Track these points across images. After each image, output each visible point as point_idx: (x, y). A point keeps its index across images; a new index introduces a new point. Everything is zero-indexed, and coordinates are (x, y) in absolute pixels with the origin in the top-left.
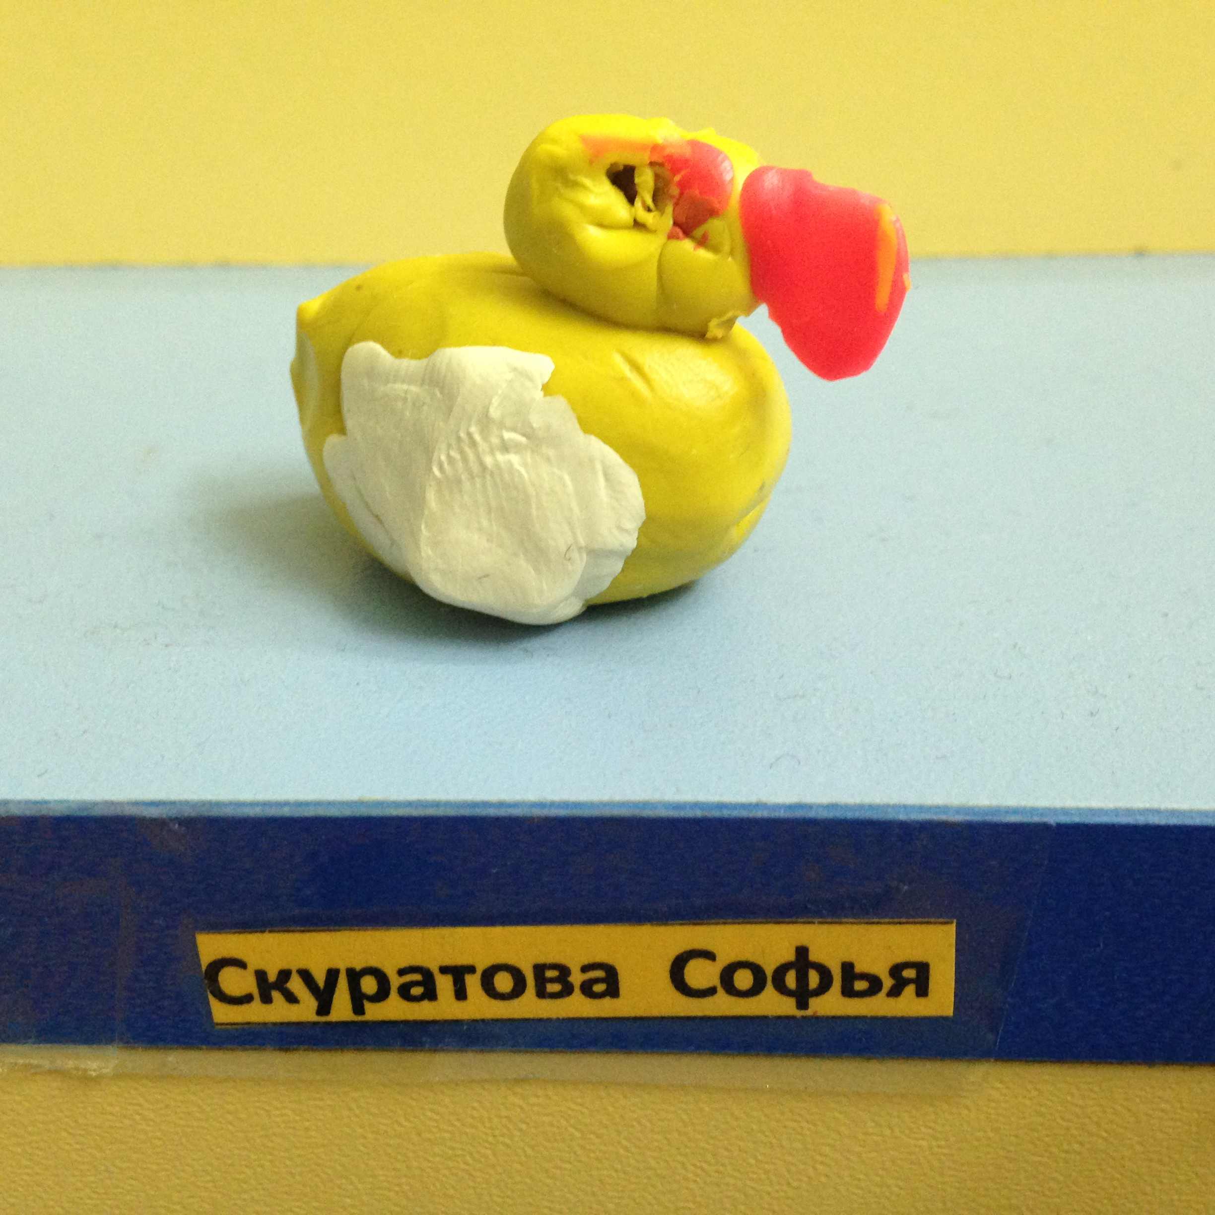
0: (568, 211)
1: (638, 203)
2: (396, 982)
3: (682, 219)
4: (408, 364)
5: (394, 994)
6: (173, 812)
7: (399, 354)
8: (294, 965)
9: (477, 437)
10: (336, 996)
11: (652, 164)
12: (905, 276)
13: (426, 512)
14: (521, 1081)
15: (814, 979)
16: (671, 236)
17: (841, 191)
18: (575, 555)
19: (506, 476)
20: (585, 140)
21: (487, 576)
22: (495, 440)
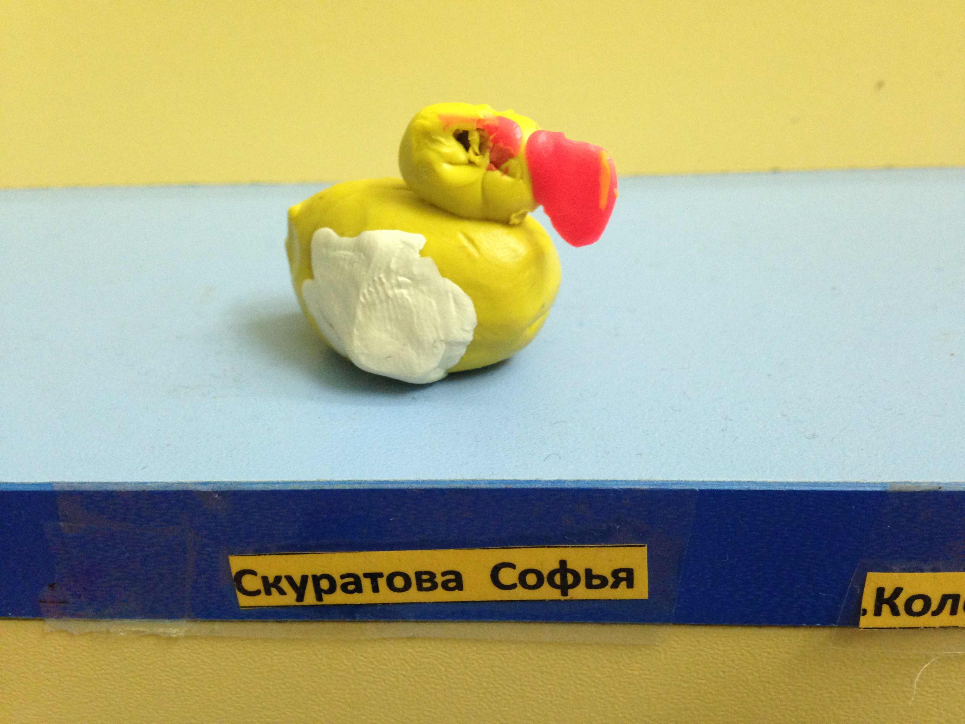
0: (432, 156)
1: (471, 150)
2: (339, 582)
3: (495, 160)
4: (347, 240)
5: (339, 590)
6: (216, 488)
7: (341, 234)
8: (283, 574)
9: (384, 280)
10: (307, 591)
11: (478, 130)
12: (615, 190)
13: (357, 322)
14: (410, 638)
15: (570, 579)
16: (489, 169)
17: (580, 144)
18: (438, 345)
19: (400, 301)
20: (441, 117)
21: (390, 357)
22: (393, 281)
